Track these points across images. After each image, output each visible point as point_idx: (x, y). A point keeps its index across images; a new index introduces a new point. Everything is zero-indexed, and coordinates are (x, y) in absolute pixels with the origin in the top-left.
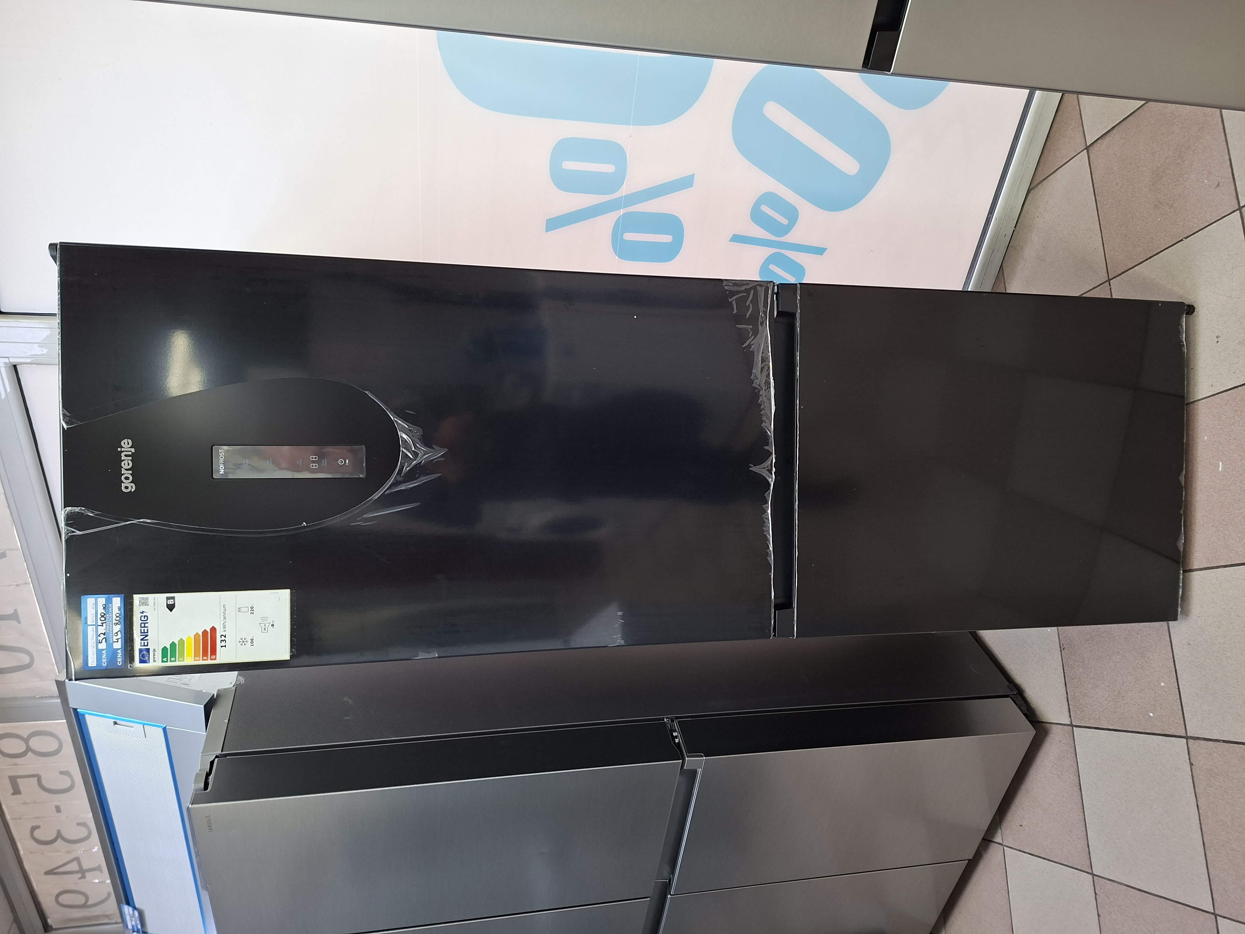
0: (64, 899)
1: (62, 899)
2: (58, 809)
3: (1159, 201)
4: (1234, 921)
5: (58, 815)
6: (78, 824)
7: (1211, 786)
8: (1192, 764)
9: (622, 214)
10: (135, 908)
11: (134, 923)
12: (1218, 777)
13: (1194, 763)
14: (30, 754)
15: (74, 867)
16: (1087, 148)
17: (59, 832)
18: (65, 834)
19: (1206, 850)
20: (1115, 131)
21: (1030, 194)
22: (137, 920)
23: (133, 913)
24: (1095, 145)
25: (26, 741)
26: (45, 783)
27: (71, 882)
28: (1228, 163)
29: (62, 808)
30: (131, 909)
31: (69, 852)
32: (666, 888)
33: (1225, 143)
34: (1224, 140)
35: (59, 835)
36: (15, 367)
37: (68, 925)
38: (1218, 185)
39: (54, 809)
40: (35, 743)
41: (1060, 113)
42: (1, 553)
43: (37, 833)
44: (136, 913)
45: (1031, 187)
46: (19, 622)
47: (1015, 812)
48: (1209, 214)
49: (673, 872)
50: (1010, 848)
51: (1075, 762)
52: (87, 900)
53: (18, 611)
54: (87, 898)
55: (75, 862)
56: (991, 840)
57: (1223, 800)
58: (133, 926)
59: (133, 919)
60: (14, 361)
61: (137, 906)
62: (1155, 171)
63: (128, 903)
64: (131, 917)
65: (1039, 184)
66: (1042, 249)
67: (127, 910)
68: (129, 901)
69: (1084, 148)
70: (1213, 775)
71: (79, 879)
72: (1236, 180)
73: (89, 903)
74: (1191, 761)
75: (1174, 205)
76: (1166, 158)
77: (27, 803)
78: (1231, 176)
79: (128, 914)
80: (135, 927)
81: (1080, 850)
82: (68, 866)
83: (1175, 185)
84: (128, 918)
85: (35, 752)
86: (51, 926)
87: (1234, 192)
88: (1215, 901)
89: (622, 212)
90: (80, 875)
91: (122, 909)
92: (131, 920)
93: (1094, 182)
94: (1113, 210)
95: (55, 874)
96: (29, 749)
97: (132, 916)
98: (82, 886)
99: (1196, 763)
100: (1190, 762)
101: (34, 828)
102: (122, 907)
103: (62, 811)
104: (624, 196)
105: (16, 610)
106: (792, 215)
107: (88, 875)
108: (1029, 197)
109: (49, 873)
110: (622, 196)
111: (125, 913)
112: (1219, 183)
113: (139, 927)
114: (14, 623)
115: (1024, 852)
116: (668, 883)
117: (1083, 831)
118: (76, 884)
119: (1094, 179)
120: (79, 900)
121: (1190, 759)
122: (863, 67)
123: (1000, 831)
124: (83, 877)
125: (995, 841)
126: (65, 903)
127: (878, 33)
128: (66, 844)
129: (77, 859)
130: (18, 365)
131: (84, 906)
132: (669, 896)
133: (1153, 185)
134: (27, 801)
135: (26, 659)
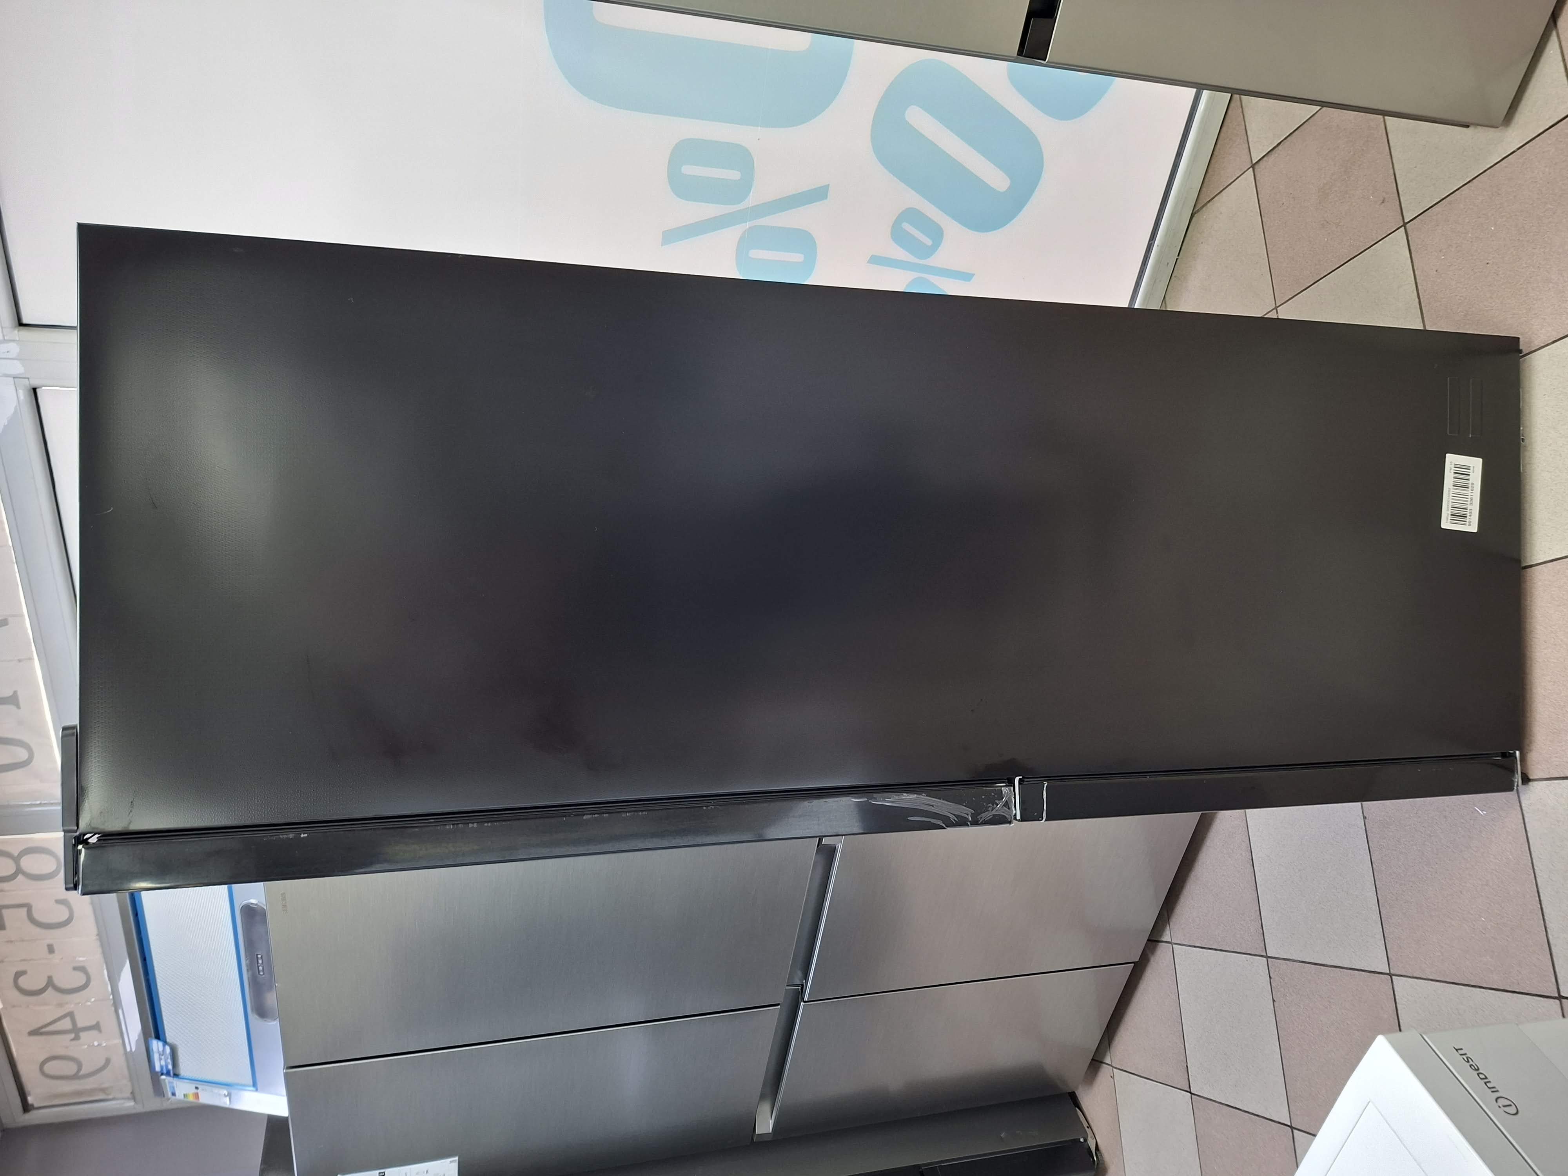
0: (49, 1068)
1: (48, 1068)
2: (51, 949)
3: (1325, 220)
4: (1410, 977)
5: (51, 956)
6: (75, 969)
7: (1385, 838)
8: (1366, 817)
9: (747, 227)
10: (165, 1042)
11: (163, 1063)
12: (1391, 827)
13: (1367, 816)
14: (20, 877)
15: (66, 1024)
16: (1253, 166)
17: (50, 978)
18: (57, 982)
19: (1380, 907)
20: (1280, 147)
21: (1194, 218)
22: (168, 1058)
23: (164, 1050)
24: (1261, 163)
25: (16, 860)
26: (37, 916)
27: (61, 1044)
28: (1393, 177)
29: (55, 947)
30: (160, 1044)
31: (60, 1005)
32: (798, 996)
33: (1389, 157)
34: (1389, 154)
35: (50, 983)
36: (34, 390)
37: (54, 1103)
38: (1383, 202)
39: (46, 948)
40: (27, 863)
41: (1224, 129)
42: (1, 620)
43: (22, 981)
44: (168, 1049)
45: (1195, 211)
46: (18, 707)
47: (1184, 904)
48: (1375, 232)
49: (806, 977)
50: (1180, 944)
51: (1246, 836)
52: (79, 1070)
53: (19, 693)
54: (80, 1065)
55: (68, 1019)
56: (1159, 940)
57: (1396, 850)
58: (162, 1067)
59: (163, 1057)
60: (35, 383)
61: (168, 1040)
62: (1322, 189)
63: (158, 1037)
64: (160, 1055)
65: (1203, 206)
66: (1207, 278)
67: (156, 1045)
68: (159, 1034)
69: (1250, 166)
70: (1386, 825)
71: (72, 1040)
72: (1400, 196)
73: (82, 1073)
74: (1365, 814)
75: (1341, 224)
76: (1333, 174)
77: (11, 942)
78: (1396, 191)
79: (157, 1051)
80: (164, 1068)
81: (1253, 933)
82: (58, 1023)
83: (1341, 203)
84: (156, 1057)
85: (26, 874)
86: (32, 1105)
87: (1399, 208)
88: (1390, 961)
89: (748, 225)
90: (72, 1036)
91: (150, 1045)
92: (160, 1059)
93: (1260, 202)
94: (1279, 232)
95: (42, 1034)
96: (19, 871)
97: (162, 1053)
98: (76, 1049)
99: (1369, 815)
100: (1363, 816)
101: (18, 975)
102: (150, 1042)
103: (56, 952)
104: (751, 207)
105: (15, 692)
106: (937, 234)
107: (83, 1035)
108: (1193, 220)
109: (35, 1032)
110: (748, 208)
111: (152, 1050)
112: (1384, 199)
113: (170, 1067)
114: (12, 708)
115: (1195, 947)
116: (800, 990)
117: (1256, 911)
118: (67, 1047)
119: (1260, 199)
120: (69, 1068)
121: (1363, 813)
122: (1018, 55)
123: (1168, 928)
124: (77, 1038)
125: (1163, 940)
126: (52, 1073)
127: (1032, 19)
128: (59, 995)
129: (71, 1015)
130: (38, 388)
131: (76, 1077)
132: (802, 1004)
133: (1320, 203)
134: (13, 939)
135: (23, 755)
